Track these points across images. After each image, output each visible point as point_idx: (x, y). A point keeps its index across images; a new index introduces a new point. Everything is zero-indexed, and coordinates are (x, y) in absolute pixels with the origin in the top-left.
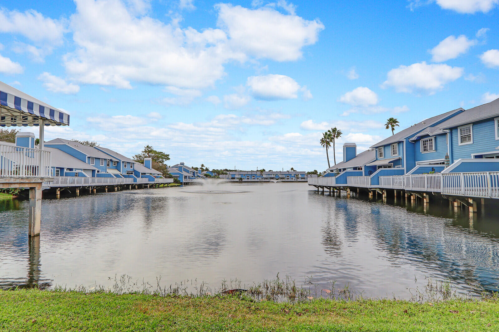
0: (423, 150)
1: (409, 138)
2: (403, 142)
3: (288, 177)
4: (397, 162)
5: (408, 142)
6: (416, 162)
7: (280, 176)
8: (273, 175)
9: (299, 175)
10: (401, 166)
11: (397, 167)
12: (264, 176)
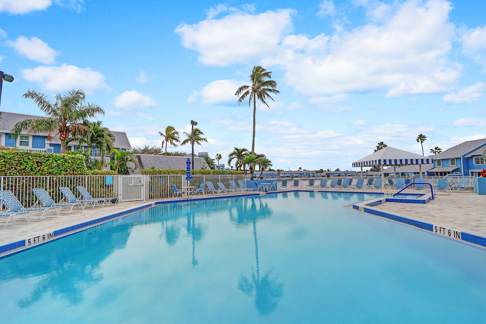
0: (475, 163)
1: (464, 156)
2: (461, 158)
3: (301, 176)
4: (457, 170)
5: (464, 158)
6: (469, 170)
7: (294, 175)
8: (288, 174)
9: (310, 174)
10: (459, 172)
11: (455, 173)
12: (281, 175)
